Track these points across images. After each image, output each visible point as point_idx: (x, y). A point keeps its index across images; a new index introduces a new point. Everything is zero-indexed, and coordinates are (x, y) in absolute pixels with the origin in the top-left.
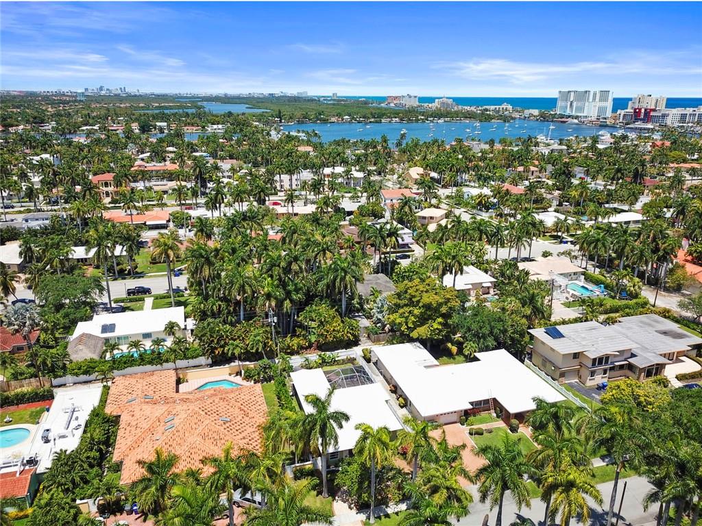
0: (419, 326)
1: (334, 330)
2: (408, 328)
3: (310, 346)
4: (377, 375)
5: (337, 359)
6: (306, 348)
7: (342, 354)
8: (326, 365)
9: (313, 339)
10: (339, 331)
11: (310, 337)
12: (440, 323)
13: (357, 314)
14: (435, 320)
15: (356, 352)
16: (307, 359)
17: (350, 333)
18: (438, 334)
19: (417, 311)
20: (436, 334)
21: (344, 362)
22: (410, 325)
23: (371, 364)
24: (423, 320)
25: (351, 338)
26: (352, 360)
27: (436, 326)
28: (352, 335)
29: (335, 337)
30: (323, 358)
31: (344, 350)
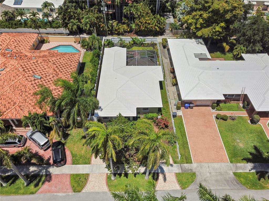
0: (205, 27)
1: (146, 23)
2: (196, 28)
3: (131, 31)
4: (166, 58)
5: (144, 42)
6: (129, 32)
7: (149, 40)
8: (136, 46)
9: (133, 26)
10: (149, 24)
11: (131, 25)
12: (222, 27)
14: (218, 24)
15: (159, 39)
16: (121, 40)
17: (158, 26)
18: (218, 35)
19: (205, 15)
20: (215, 35)
21: (148, 45)
22: (198, 26)
23: (166, 49)
24: (208, 23)
25: (158, 29)
26: (154, 45)
27: (218, 28)
28: (159, 27)
29: (146, 27)
30: (134, 41)
31: (152, 37)
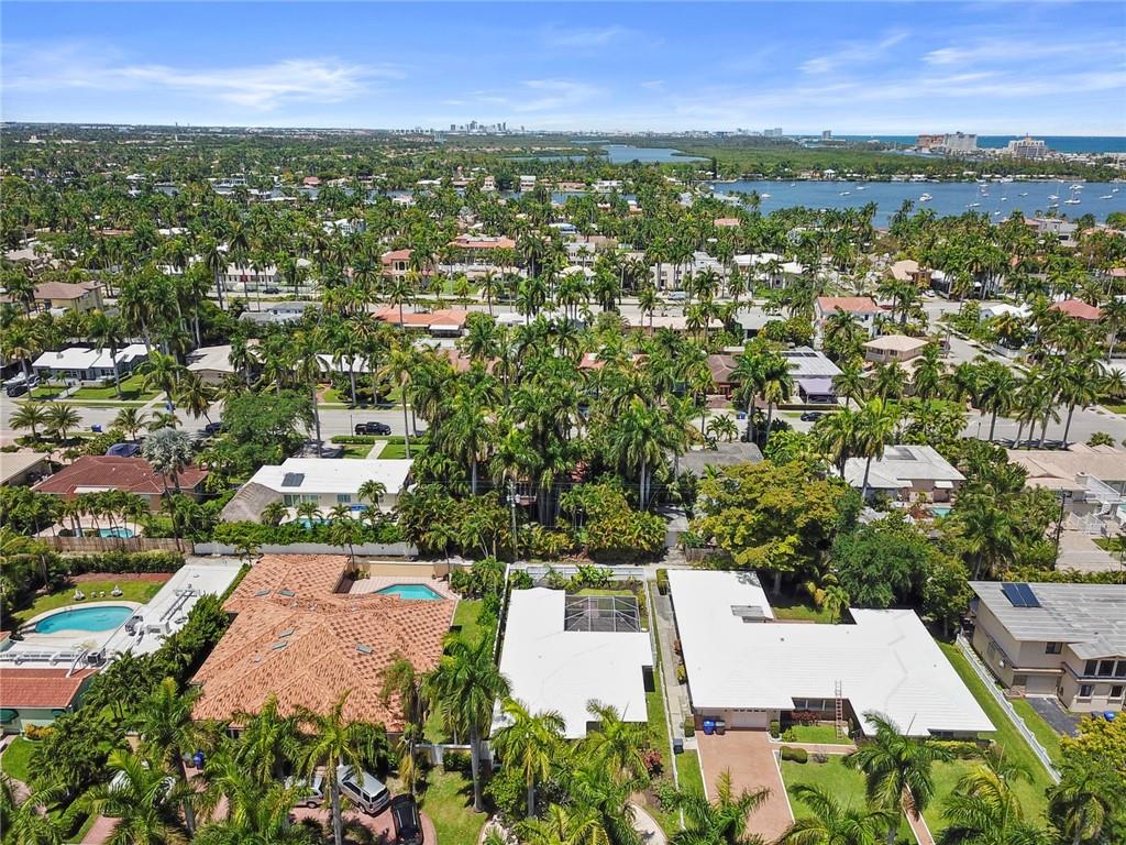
0: (755, 545)
1: (614, 530)
2: (735, 546)
3: (577, 550)
4: (667, 619)
5: (609, 579)
6: (571, 553)
7: (622, 572)
8: (589, 587)
9: (584, 537)
10: (624, 533)
11: (578, 534)
12: (792, 545)
13: (674, 508)
14: (784, 538)
15: (648, 572)
16: (552, 572)
17: (645, 538)
18: (789, 564)
19: (750, 518)
20: (782, 563)
21: (621, 586)
22: (738, 541)
23: (667, 597)
24: (761, 534)
25: (646, 547)
26: (634, 585)
27: (783, 548)
28: (648, 542)
29: (614, 541)
30: (584, 575)
31: (633, 566)
